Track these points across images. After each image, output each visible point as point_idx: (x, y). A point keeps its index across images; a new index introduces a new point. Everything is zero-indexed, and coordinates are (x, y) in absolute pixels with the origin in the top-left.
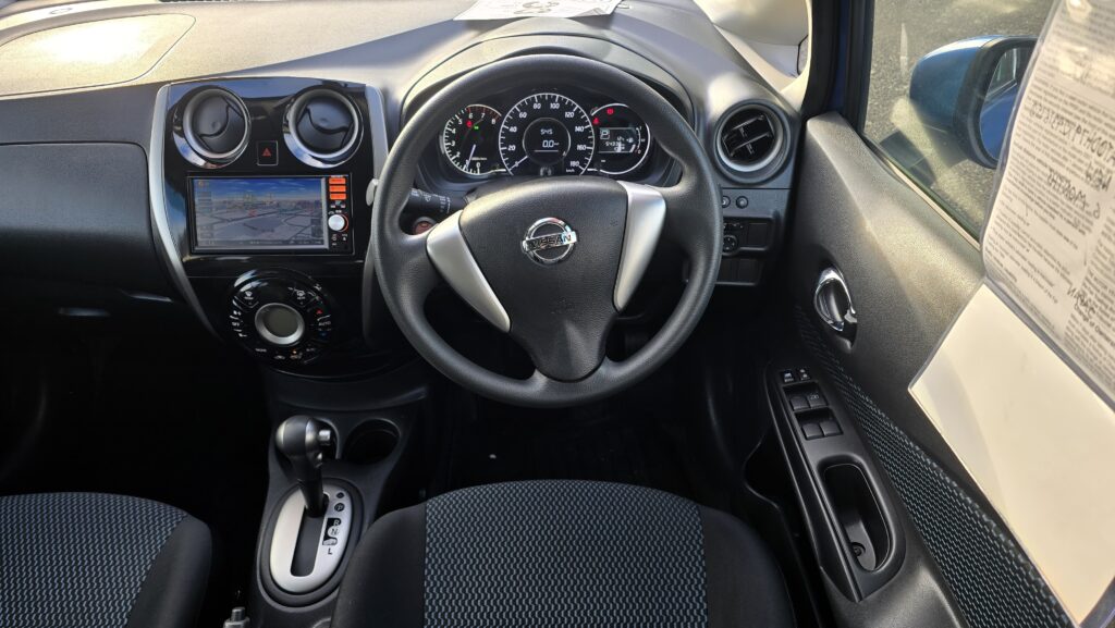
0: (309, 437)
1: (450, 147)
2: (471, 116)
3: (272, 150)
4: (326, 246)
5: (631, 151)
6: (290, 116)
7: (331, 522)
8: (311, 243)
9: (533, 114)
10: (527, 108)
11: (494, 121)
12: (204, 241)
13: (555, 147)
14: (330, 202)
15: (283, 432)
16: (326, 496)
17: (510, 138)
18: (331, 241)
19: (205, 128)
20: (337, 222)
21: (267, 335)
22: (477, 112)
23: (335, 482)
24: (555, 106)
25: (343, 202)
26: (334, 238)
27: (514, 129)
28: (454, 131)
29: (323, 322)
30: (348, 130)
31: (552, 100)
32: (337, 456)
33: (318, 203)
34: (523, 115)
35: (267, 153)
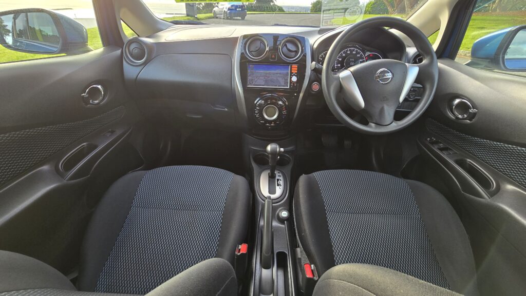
0: (278, 150)
3: (275, 56)
4: (288, 87)
6: (281, 47)
7: (278, 180)
8: (283, 86)
9: (347, 55)
10: (346, 53)
14: (291, 73)
15: (269, 148)
18: (290, 85)
19: (253, 50)
20: (294, 79)
21: (266, 117)
24: (354, 52)
25: (296, 73)
26: (292, 85)
27: (340, 59)
29: (284, 112)
30: (297, 52)
31: (354, 50)
33: (288, 73)
34: (344, 55)
35: (273, 56)
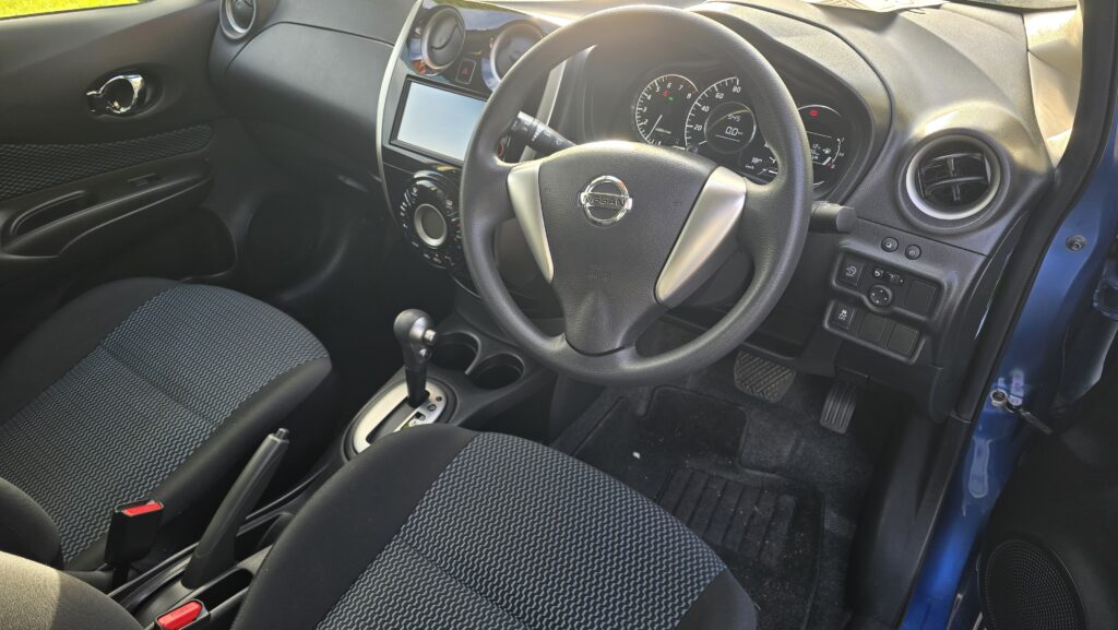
0: (418, 332)
1: (641, 113)
2: (669, 85)
5: (824, 164)
6: (494, 48)
9: (729, 97)
10: (725, 89)
11: (689, 95)
12: (402, 137)
13: (738, 137)
16: (428, 394)
17: (699, 117)
19: (437, 44)
21: (420, 229)
22: (676, 82)
23: (438, 383)
27: (705, 109)
28: (649, 98)
32: (467, 372)
34: (720, 96)
